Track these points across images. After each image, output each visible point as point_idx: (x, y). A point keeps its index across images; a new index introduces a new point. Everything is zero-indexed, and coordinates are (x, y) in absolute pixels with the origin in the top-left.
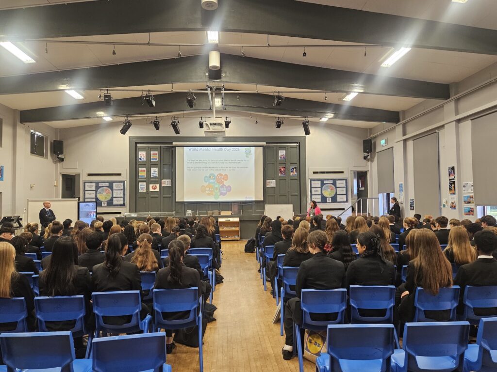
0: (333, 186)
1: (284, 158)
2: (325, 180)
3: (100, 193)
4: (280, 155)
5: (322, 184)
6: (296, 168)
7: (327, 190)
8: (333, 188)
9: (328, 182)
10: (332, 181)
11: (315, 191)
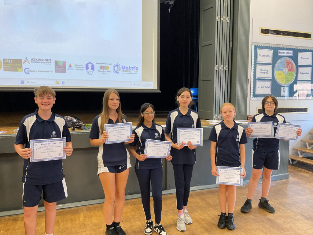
0: (293, 62)
2: (281, 49)
5: (276, 57)
7: (282, 70)
8: (292, 66)
9: (285, 54)
10: (292, 52)
11: (263, 72)
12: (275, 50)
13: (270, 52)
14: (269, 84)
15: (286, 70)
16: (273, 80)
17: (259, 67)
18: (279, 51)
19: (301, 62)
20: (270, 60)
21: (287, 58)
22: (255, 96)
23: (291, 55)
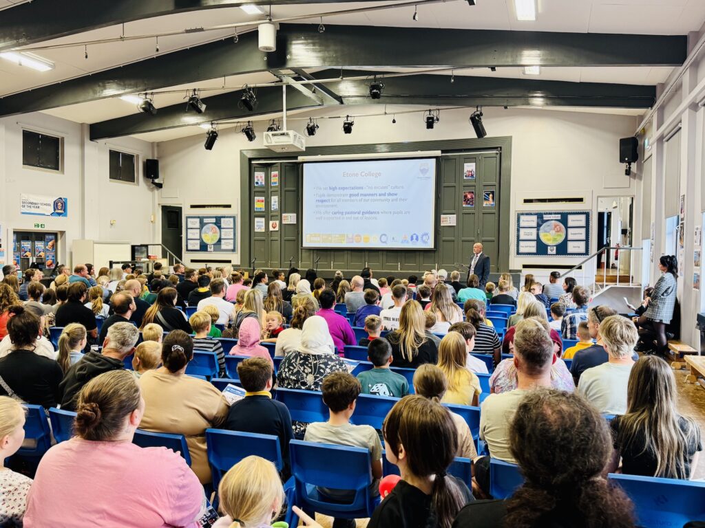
0: (561, 224)
1: (472, 176)
2: (547, 214)
3: (205, 233)
4: (465, 171)
5: (541, 221)
6: (493, 193)
7: (549, 232)
8: (560, 228)
9: (552, 218)
10: (560, 215)
11: (526, 234)
12: (540, 216)
13: (535, 218)
14: (534, 244)
15: (553, 232)
16: (538, 240)
17: (522, 231)
18: (544, 216)
19: (570, 224)
20: (535, 224)
21: (554, 221)
22: (518, 253)
23: (560, 218)
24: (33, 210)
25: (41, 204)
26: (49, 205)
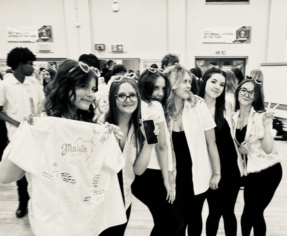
24: (214, 40)
25: (224, 34)
26: (231, 34)
